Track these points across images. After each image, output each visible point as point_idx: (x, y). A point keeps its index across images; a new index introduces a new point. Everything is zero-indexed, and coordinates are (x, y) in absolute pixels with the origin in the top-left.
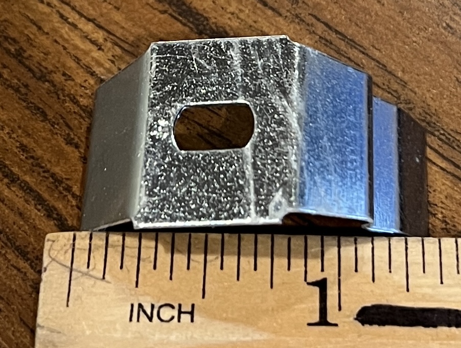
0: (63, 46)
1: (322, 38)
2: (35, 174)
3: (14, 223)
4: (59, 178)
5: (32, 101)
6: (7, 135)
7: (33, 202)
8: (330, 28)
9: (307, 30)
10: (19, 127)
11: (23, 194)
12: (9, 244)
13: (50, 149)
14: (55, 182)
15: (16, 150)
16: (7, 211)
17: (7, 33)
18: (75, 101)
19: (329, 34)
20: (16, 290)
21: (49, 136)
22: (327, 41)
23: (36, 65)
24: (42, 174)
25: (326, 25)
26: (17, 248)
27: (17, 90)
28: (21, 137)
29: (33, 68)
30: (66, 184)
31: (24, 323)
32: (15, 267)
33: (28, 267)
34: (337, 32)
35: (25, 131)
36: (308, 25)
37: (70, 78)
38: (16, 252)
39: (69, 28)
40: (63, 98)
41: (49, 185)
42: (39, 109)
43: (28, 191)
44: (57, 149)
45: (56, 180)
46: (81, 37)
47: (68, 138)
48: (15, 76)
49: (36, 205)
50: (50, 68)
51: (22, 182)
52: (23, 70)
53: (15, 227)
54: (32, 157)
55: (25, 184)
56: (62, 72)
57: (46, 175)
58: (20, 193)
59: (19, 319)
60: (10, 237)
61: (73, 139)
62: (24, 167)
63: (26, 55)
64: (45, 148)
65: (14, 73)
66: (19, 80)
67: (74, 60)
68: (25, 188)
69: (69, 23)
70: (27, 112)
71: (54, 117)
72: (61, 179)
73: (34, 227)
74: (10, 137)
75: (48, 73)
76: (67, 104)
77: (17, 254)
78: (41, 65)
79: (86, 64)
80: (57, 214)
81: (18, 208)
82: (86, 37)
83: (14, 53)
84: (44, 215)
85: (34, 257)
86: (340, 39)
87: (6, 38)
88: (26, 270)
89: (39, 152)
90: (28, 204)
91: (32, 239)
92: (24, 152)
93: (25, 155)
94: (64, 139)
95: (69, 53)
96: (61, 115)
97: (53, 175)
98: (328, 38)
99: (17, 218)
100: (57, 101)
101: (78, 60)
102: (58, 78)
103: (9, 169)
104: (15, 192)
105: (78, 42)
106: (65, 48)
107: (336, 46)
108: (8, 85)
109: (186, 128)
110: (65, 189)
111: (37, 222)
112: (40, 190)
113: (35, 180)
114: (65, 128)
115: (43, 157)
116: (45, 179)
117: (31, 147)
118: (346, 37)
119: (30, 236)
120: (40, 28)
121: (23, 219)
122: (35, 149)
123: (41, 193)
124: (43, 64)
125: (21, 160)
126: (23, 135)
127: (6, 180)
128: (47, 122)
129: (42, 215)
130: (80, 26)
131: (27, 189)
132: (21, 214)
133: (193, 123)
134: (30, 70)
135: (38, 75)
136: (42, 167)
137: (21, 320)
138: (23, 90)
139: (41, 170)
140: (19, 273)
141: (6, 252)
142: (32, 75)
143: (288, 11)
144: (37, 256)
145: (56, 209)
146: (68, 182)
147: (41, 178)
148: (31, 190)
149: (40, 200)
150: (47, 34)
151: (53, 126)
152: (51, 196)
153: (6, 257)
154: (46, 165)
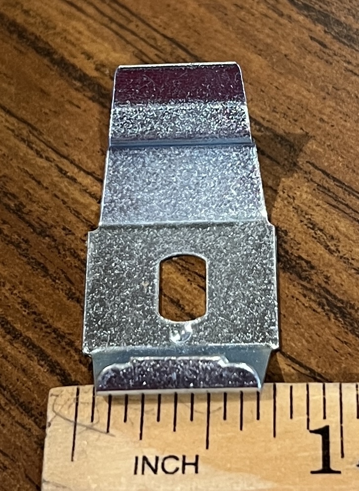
0: (62, 200)
1: (320, 186)
2: (38, 330)
3: (18, 380)
4: (61, 333)
5: (33, 256)
6: (9, 291)
7: (36, 358)
8: (328, 175)
9: (305, 178)
10: (21, 283)
11: (26, 350)
12: (13, 401)
13: (52, 304)
14: (57, 337)
15: (18, 306)
16: (10, 368)
17: (6, 189)
18: (76, 255)
19: (327, 181)
20: (21, 447)
21: (51, 292)
22: (325, 188)
23: (37, 220)
24: (44, 329)
25: (324, 172)
26: (21, 405)
27: (18, 246)
28: (23, 292)
29: (34, 223)
30: (69, 339)
31: (30, 480)
32: (20, 424)
33: (33, 423)
34: (335, 179)
35: (26, 287)
36: (306, 172)
37: (70, 232)
38: (20, 408)
39: (68, 182)
40: (64, 252)
41: (52, 341)
42: (40, 264)
43: (31, 347)
44: (59, 304)
45: (59, 335)
46: (80, 190)
47: (69, 292)
48: (15, 232)
49: (38, 361)
50: (51, 222)
51: (24, 338)
52: (23, 225)
53: (19, 383)
54: (34, 313)
55: (28, 340)
56: (62, 227)
57: (49, 330)
58: (23, 350)
59: (24, 476)
60: (14, 393)
61: (74, 294)
62: (27, 323)
63: (25, 210)
64: (46, 303)
65: (14, 229)
66: (19, 235)
67: (74, 214)
68: (28, 344)
69: (68, 177)
70: (29, 267)
71: (55, 272)
72: (63, 334)
73: (38, 383)
74: (12, 293)
75: (49, 228)
76: (68, 259)
77: (21, 410)
78: (41, 220)
79: (86, 217)
80: (61, 370)
81: (22, 365)
82: (85, 191)
83: (15, 208)
84: (47, 370)
85: (38, 413)
86: (337, 185)
87: (5, 194)
88: (30, 427)
89: (41, 308)
90: (31, 360)
91: (36, 396)
92: (25, 308)
93: (27, 311)
94: (66, 294)
95: (68, 207)
96: (62, 270)
97: (55, 331)
98: (326, 185)
99: (21, 375)
100: (58, 255)
101: (77, 214)
102: (58, 232)
103: (11, 326)
104: (18, 348)
105: (77, 195)
106: (64, 203)
107: (334, 194)
108: (9, 241)
109: (187, 280)
110: (67, 344)
111: (41, 378)
112: (43, 345)
113: (37, 336)
114: (66, 283)
115: (45, 313)
116: (47, 334)
117: (33, 303)
118: (344, 184)
119: (33, 392)
120: (39, 183)
121: (26, 375)
122: (37, 305)
123: (43, 348)
124: (44, 219)
125: (24, 316)
126: (25, 291)
127: (8, 337)
128: (48, 277)
129: (45, 370)
130: (79, 180)
131: (29, 344)
132: (24, 370)
133: (193, 274)
134: (31, 225)
135: (38, 230)
136: (44, 323)
137: (27, 476)
138: (24, 245)
139: (43, 326)
140: (24, 430)
141: (10, 409)
142: (32, 230)
143: (286, 159)
144: (41, 413)
145: (58, 364)
146: (70, 337)
147: (43, 334)
148: (34, 346)
149: (43, 356)
150: (47, 188)
151: (54, 281)
152: (53, 351)
153: (10, 413)
154: (48, 320)
